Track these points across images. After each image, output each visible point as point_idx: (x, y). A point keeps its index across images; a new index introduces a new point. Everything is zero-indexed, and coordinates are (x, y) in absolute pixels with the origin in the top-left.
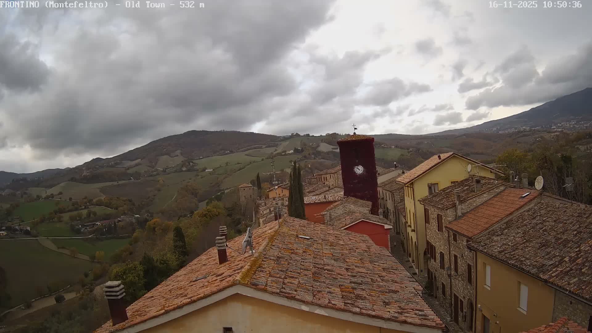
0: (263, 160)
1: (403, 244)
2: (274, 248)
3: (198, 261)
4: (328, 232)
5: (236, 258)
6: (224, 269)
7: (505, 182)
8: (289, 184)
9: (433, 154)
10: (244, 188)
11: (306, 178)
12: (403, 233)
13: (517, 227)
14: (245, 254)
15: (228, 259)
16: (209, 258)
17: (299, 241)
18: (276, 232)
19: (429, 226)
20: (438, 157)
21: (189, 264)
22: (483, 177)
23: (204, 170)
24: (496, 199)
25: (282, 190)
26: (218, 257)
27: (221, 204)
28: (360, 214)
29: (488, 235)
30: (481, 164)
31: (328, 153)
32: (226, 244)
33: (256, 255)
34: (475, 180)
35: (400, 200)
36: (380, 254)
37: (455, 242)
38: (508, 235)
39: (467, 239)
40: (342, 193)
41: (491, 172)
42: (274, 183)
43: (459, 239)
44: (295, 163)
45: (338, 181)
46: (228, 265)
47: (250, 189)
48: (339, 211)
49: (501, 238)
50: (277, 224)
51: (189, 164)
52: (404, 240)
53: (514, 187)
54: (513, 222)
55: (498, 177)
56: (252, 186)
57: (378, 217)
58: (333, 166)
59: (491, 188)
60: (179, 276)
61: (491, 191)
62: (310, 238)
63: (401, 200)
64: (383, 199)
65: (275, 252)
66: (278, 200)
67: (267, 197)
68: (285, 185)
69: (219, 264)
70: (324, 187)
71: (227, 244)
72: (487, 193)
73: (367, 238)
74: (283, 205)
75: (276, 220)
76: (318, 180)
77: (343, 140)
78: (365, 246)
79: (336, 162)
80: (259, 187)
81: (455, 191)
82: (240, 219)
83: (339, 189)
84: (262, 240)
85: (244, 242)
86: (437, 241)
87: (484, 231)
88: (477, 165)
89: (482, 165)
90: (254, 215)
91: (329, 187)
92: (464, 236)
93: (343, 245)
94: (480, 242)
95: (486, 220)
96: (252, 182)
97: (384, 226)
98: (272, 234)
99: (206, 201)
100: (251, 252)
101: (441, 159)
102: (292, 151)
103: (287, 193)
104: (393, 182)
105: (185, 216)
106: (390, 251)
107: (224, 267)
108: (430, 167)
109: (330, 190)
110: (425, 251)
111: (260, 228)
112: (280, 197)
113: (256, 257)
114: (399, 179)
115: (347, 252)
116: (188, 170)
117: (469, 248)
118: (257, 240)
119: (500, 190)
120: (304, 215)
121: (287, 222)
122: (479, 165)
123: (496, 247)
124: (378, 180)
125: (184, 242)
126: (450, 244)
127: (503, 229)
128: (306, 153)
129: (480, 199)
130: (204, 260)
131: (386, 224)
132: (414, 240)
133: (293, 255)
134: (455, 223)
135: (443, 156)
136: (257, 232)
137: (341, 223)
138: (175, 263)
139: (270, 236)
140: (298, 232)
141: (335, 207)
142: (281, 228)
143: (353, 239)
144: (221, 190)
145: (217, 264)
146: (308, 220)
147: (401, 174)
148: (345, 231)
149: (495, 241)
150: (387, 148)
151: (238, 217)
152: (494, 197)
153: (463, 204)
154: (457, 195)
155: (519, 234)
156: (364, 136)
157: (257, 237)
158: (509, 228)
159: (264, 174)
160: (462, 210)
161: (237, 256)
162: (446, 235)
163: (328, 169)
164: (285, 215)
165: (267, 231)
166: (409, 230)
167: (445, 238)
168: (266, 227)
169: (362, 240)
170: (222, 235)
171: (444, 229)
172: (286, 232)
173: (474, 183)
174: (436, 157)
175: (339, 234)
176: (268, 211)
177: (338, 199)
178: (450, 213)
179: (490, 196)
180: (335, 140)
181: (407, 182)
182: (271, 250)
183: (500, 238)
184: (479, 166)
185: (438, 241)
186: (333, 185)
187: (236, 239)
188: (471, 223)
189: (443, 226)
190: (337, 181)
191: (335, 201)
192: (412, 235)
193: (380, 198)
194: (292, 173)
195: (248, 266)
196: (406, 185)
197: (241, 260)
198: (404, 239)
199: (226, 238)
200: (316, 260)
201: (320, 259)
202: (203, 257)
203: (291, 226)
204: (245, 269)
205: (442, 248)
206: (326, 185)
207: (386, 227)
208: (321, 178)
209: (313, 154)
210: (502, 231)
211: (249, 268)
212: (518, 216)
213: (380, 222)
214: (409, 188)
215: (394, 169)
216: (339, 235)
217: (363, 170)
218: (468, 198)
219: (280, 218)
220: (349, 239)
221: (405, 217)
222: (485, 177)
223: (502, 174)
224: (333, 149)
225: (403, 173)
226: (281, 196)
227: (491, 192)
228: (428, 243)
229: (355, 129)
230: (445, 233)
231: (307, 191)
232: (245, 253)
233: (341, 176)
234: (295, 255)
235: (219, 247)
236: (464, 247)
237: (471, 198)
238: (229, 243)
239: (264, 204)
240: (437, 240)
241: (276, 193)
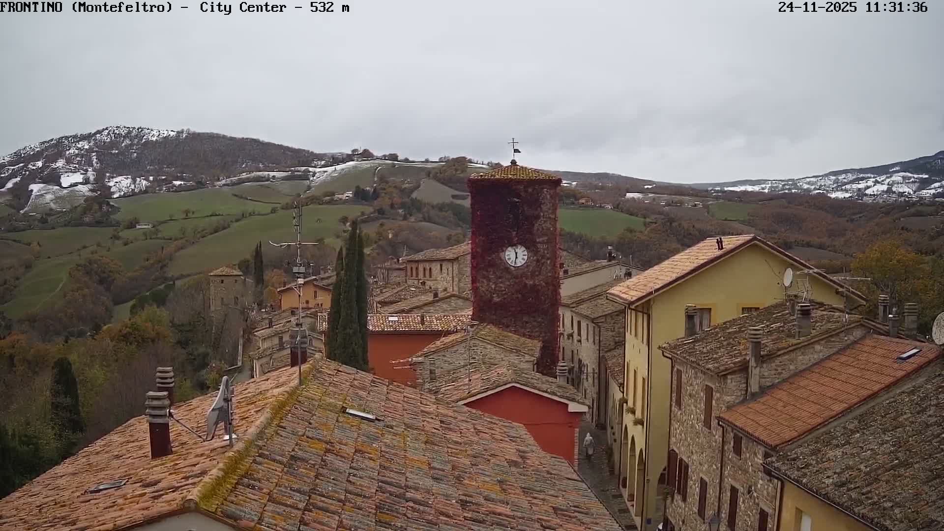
0: (274, 211)
1: (610, 453)
2: (283, 434)
3: (104, 445)
4: (422, 408)
5: (191, 448)
6: (159, 470)
7: (866, 319)
8: (333, 279)
9: (702, 236)
10: (223, 278)
11: (379, 266)
12: (612, 428)
13: (881, 429)
14: (213, 441)
15: (173, 449)
16: (128, 442)
17: (349, 423)
18: (292, 393)
19: (679, 413)
20: (718, 242)
21: (83, 449)
22: (817, 303)
23: (132, 225)
24: (843, 359)
25: (315, 292)
26: (148, 440)
27: (163, 313)
28: (508, 370)
29: (816, 443)
30: (816, 270)
31: (441, 208)
32: (169, 411)
33: (239, 446)
34: (799, 308)
35: (612, 344)
36: (551, 474)
37: (737, 455)
38: (861, 447)
39: (765, 452)
40: (469, 312)
41: (837, 293)
42: (295, 269)
43: (747, 449)
44: (354, 224)
45: (459, 280)
46: (172, 464)
47: (236, 280)
48: (459, 357)
49: (843, 452)
50: (295, 375)
51: (101, 208)
52: (614, 443)
53: (887, 334)
54: (874, 415)
55: (851, 307)
56: (240, 273)
57: (554, 380)
58: (451, 241)
59: (834, 331)
60: (59, 474)
61: (833, 339)
62: (377, 419)
63: (616, 343)
64: (571, 336)
65: (284, 445)
66: (302, 317)
67: (276, 307)
68: (322, 279)
69: (151, 457)
70: (425, 292)
71: (171, 411)
72: (823, 342)
73: (521, 430)
74: (313, 329)
75: (292, 366)
76: (409, 273)
77: (482, 176)
78: (515, 451)
79: (459, 230)
80: (260, 280)
81: (749, 331)
82: (206, 355)
83: (460, 302)
84: (257, 412)
85: (213, 410)
86: (694, 451)
87: (807, 434)
88: (806, 272)
89: (817, 273)
90: (240, 348)
91: (436, 295)
92: (758, 441)
93: (457, 443)
94: (794, 459)
95: (814, 408)
96: (244, 266)
97: (567, 405)
98: (281, 398)
99: (131, 303)
100: (227, 437)
101: (722, 248)
102: (350, 194)
103: (325, 300)
104: (599, 295)
105: (81, 334)
106: (576, 468)
107: (162, 466)
108: (696, 265)
109: (438, 301)
110: (662, 474)
111: (252, 380)
112: (309, 309)
113: (238, 451)
114: (615, 290)
115: (467, 462)
116: (98, 223)
117: (768, 473)
118: (243, 410)
119: (852, 338)
120: (366, 362)
121: (321, 372)
122: (811, 271)
123: (830, 473)
124: (562, 286)
125: (76, 397)
126: (725, 459)
127: (851, 430)
128: (383, 202)
129: (804, 355)
130: (117, 444)
131: (573, 400)
132: (640, 445)
133: (330, 457)
134: (741, 409)
135: (730, 242)
136: (244, 389)
137: (456, 389)
138: (54, 444)
139: (276, 403)
140: (346, 401)
141: (446, 347)
142: (304, 386)
143: (487, 431)
144: (166, 279)
145: (146, 456)
146: (374, 374)
147: (623, 276)
148: (466, 409)
149: (829, 460)
150: (593, 207)
151: (202, 350)
152: (837, 353)
153: (765, 365)
154: (752, 342)
155: (885, 446)
156: (536, 171)
157: (243, 402)
158: (864, 429)
159: (274, 245)
160: (761, 379)
161: (195, 443)
162: (718, 437)
163: (438, 247)
164: (318, 356)
165: (271, 391)
166: (628, 419)
167: (714, 444)
168: (267, 380)
169: (509, 436)
170: (160, 389)
171: (714, 423)
172: (317, 398)
173: (796, 315)
174: (711, 242)
175: (451, 414)
176: (276, 341)
177: (455, 326)
178: (733, 383)
179: (831, 350)
180: (462, 175)
181: (634, 298)
182: (277, 440)
183: (841, 453)
184: (809, 274)
185: (696, 452)
186: (445, 290)
187: (195, 402)
188: (779, 414)
189: (713, 415)
190: (456, 279)
191: (448, 333)
192: (637, 433)
193: (562, 334)
194: (344, 252)
195: (219, 469)
196: (633, 307)
197: (202, 455)
198: (615, 440)
199: (170, 397)
200: (387, 473)
201: (396, 472)
202: (115, 437)
203: (330, 383)
204: (210, 477)
205: (704, 469)
206: (427, 287)
207: (573, 407)
208: (417, 269)
209: (403, 206)
210: (849, 437)
211: (220, 476)
212: (888, 402)
213: (559, 394)
214: (640, 315)
215: (605, 262)
216: (450, 419)
217: (526, 257)
218: (779, 350)
219: (304, 361)
220: (475, 429)
221: (621, 385)
222: (821, 304)
223: (863, 301)
224: (454, 197)
225: (629, 275)
226: (310, 306)
227: (833, 341)
228: (672, 455)
229: (516, 151)
230: (714, 433)
231: (378, 299)
232: (213, 437)
233: (468, 270)
234: (335, 456)
235: (151, 415)
236: (757, 470)
237: (786, 351)
238: (176, 411)
239: (267, 322)
240: (695, 449)
241: (299, 296)
